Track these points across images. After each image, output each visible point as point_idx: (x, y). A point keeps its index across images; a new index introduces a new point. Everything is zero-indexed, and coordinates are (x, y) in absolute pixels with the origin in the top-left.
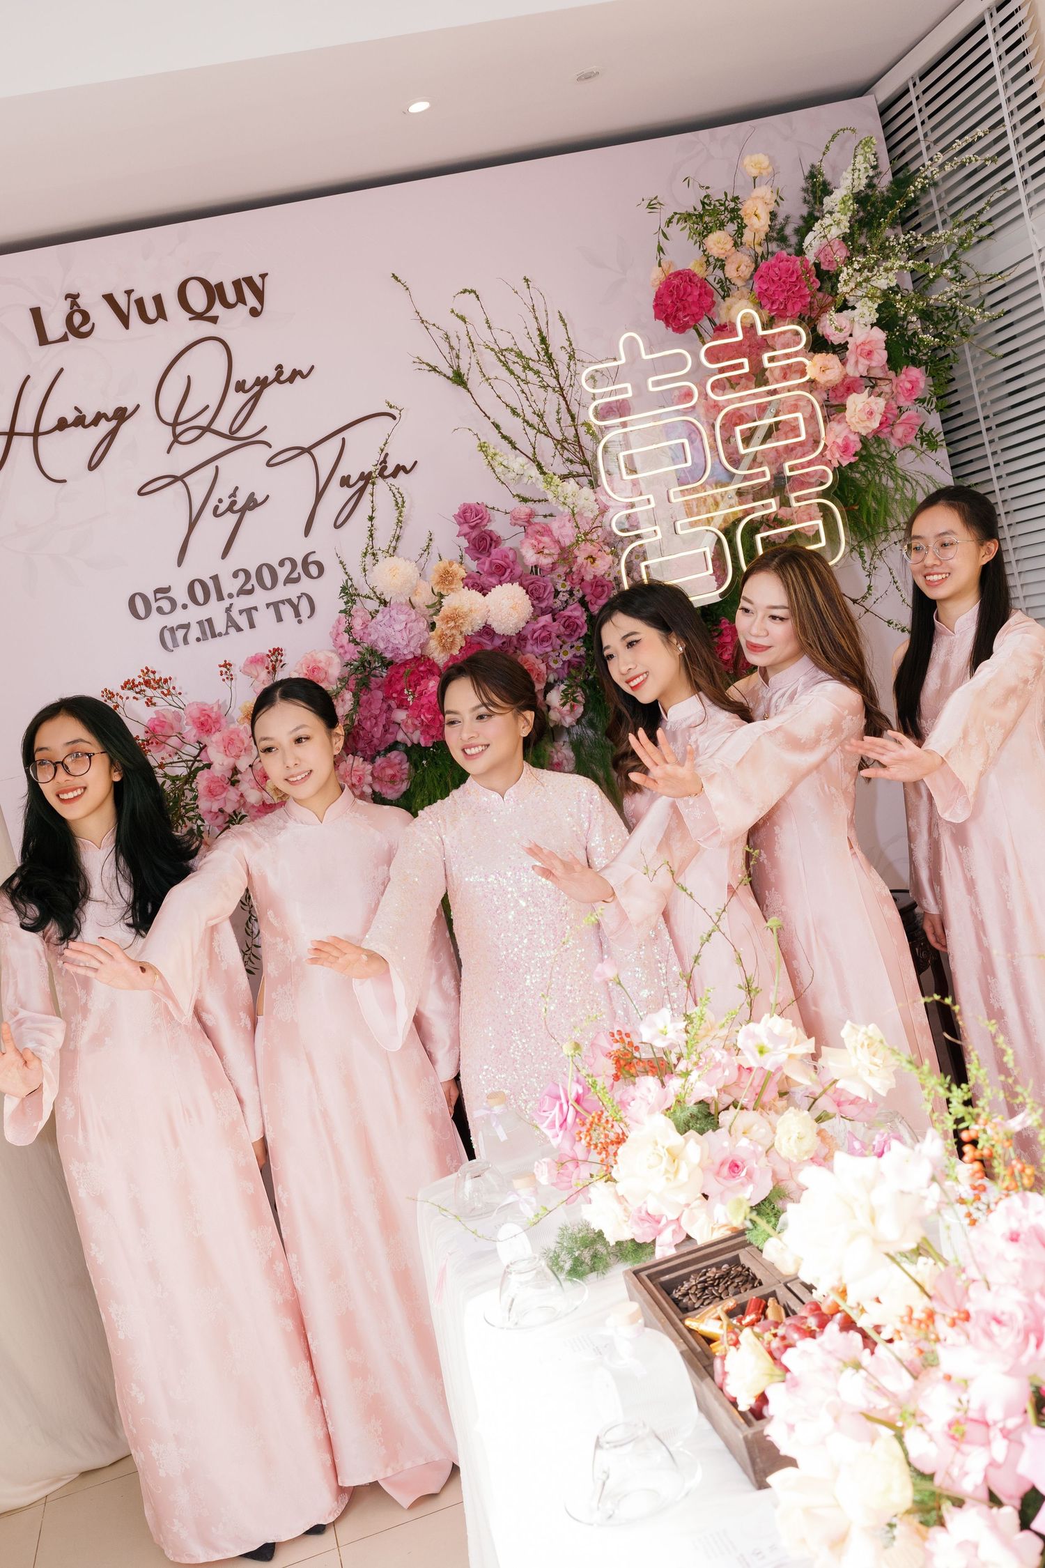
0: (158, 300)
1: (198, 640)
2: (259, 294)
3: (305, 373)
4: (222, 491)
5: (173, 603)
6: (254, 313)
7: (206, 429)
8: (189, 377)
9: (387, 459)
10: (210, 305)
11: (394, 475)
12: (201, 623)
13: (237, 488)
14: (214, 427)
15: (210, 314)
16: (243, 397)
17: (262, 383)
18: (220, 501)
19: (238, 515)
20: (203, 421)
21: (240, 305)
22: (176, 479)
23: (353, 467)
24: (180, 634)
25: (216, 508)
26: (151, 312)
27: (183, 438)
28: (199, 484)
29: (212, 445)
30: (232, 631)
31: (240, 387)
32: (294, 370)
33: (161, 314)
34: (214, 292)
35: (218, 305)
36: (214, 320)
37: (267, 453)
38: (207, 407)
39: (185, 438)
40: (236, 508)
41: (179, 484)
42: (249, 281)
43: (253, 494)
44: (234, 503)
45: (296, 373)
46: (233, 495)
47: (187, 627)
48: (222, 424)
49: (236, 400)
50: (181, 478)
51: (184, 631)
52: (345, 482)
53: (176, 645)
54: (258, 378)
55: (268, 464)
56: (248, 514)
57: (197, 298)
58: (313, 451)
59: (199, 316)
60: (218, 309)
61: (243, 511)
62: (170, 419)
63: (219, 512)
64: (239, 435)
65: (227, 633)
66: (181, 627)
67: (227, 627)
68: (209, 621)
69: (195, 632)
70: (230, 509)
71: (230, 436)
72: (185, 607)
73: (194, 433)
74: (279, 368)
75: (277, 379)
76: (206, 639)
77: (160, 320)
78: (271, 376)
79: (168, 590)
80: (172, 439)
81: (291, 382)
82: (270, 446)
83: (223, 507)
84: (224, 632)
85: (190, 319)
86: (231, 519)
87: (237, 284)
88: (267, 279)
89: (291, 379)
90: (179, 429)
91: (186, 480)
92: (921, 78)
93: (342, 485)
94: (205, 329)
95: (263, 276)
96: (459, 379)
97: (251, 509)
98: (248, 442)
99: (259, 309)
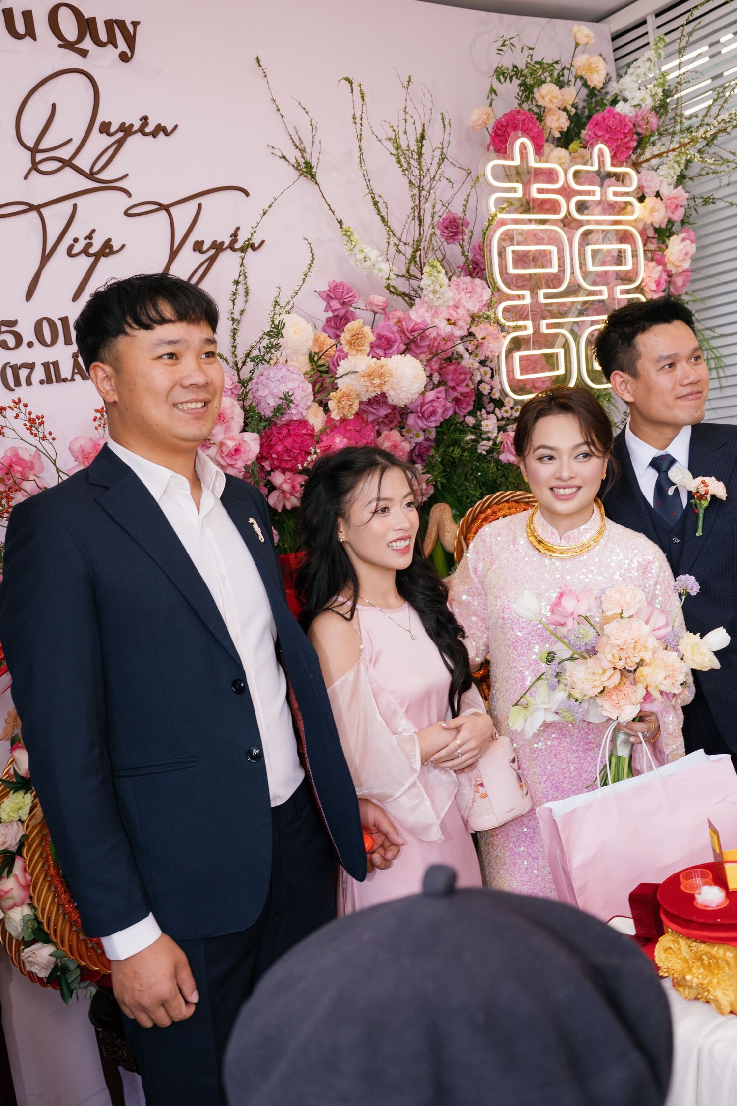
0: (28, 16)
1: (42, 382)
2: (131, 41)
3: (169, 130)
4: (78, 231)
5: (19, 339)
6: (124, 58)
7: (67, 163)
8: (54, 106)
9: (239, 233)
10: (80, 39)
11: (243, 250)
12: (46, 365)
13: (93, 231)
14: (76, 162)
15: (79, 46)
16: (107, 141)
17: (126, 130)
18: (76, 240)
19: (92, 259)
20: (65, 153)
21: (110, 46)
22: (31, 208)
23: (205, 233)
24: (23, 373)
25: (71, 247)
26: (21, 28)
27: (42, 167)
28: (56, 217)
29: (70, 181)
30: (78, 377)
31: (105, 128)
32: (159, 125)
33: (30, 32)
34: (87, 26)
35: (88, 38)
36: (84, 53)
37: (125, 202)
38: (70, 140)
39: (43, 167)
40: (92, 250)
41: (34, 215)
42: (121, 24)
43: (109, 240)
44: (90, 245)
45: (160, 129)
46: (90, 237)
47: (31, 366)
48: (84, 161)
49: (99, 142)
50: (37, 208)
51: (28, 371)
52: (198, 247)
53: (18, 383)
54: (124, 124)
55: (126, 214)
56: (103, 260)
57: (69, 28)
58: (172, 210)
59: (67, 45)
60: (87, 43)
61: (98, 256)
62: (31, 144)
63: (74, 251)
64: (100, 176)
65: (73, 380)
66: (25, 365)
67: (73, 373)
68: (56, 364)
69: (39, 374)
70: (85, 251)
71: (91, 175)
72: (30, 345)
73: (54, 165)
74: (145, 119)
75: (141, 130)
76: (49, 381)
77: (28, 39)
78: (136, 127)
79: (15, 323)
80: (30, 165)
81: (154, 137)
82: (129, 194)
83: (78, 248)
84: (69, 378)
85: (60, 46)
86: (86, 261)
87: (109, 24)
88: (139, 27)
89: (154, 134)
90: (39, 157)
91: (44, 211)
92: (658, 15)
93: (194, 250)
94: (73, 60)
95: (135, 24)
96: (308, 171)
97: (106, 255)
98: (108, 186)
99: (129, 54)
